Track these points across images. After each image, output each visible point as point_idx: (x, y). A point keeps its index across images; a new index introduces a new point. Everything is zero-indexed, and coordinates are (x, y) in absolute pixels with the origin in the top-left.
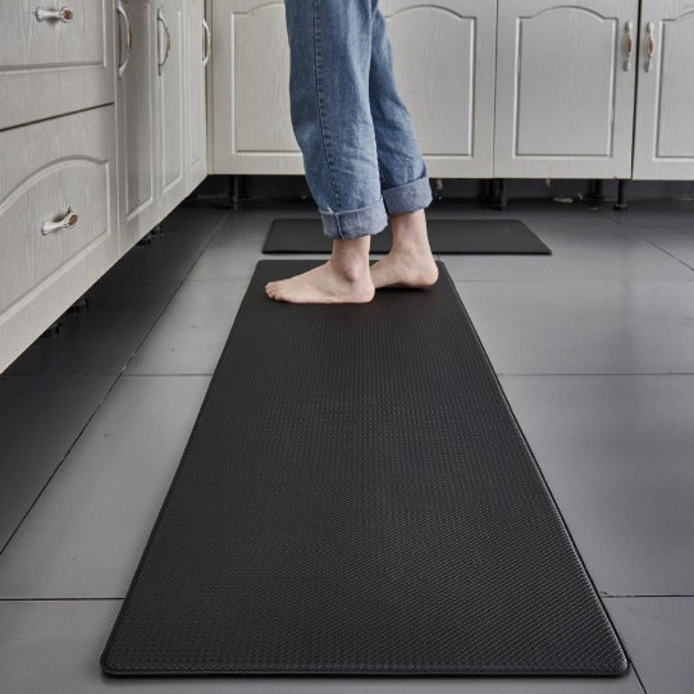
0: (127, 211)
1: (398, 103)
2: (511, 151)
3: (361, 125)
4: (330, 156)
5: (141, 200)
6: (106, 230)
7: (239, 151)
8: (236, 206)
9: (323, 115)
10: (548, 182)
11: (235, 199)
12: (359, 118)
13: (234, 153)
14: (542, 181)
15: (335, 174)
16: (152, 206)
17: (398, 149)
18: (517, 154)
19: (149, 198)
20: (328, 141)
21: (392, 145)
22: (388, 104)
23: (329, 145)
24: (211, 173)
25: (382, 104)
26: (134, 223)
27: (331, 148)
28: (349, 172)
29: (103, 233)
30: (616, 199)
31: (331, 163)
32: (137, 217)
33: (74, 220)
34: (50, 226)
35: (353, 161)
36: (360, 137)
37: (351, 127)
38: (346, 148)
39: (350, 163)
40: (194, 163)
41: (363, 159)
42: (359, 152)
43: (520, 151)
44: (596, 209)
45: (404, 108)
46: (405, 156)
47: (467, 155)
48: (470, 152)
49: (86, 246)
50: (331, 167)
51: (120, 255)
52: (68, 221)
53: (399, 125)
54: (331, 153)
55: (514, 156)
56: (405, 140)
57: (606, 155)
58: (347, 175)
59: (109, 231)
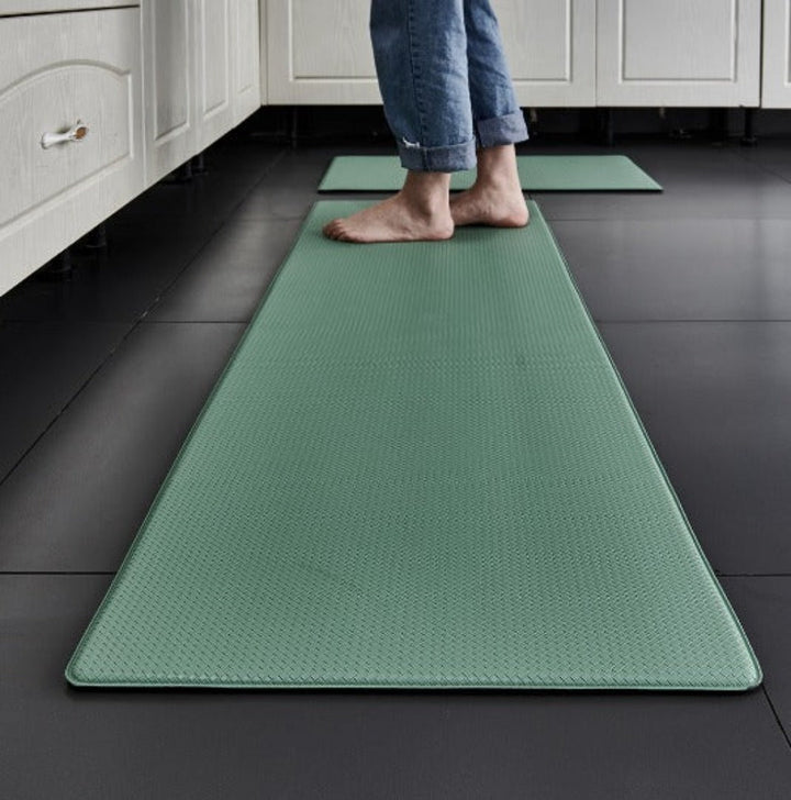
0: (155, 136)
1: (489, 13)
2: (617, 75)
3: (454, 34)
4: (417, 68)
5: (175, 123)
6: (128, 153)
7: (297, 78)
8: (295, 143)
9: (412, 19)
10: (662, 112)
11: (294, 135)
12: (453, 25)
13: (291, 79)
14: (656, 110)
15: (421, 91)
16: (188, 132)
17: (489, 64)
18: (624, 79)
19: (185, 122)
20: (416, 50)
21: (482, 60)
22: (478, 13)
23: (416, 55)
24: (265, 103)
25: (473, 12)
26: (166, 150)
27: (420, 58)
28: (439, 87)
29: (124, 157)
30: (743, 134)
31: (418, 77)
32: (168, 144)
33: (82, 133)
34: (51, 139)
35: (444, 75)
36: (453, 48)
37: (444, 35)
38: (436, 60)
39: (441, 78)
40: (243, 91)
41: (454, 73)
42: (451, 65)
43: (627, 76)
44: (719, 144)
45: (495, 19)
46: (497, 73)
47: (564, 80)
48: (568, 76)
49: (101, 169)
50: (417, 81)
51: (146, 186)
52: (74, 133)
53: (489, 37)
54: (420, 64)
55: (620, 81)
56: (496, 55)
57: (729, 80)
58: (435, 90)
59: (132, 155)
